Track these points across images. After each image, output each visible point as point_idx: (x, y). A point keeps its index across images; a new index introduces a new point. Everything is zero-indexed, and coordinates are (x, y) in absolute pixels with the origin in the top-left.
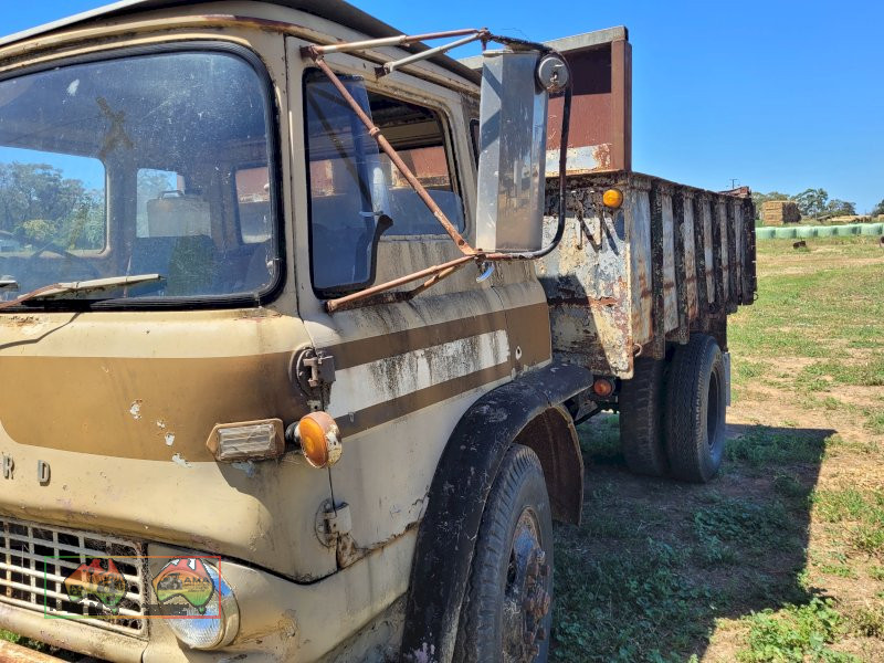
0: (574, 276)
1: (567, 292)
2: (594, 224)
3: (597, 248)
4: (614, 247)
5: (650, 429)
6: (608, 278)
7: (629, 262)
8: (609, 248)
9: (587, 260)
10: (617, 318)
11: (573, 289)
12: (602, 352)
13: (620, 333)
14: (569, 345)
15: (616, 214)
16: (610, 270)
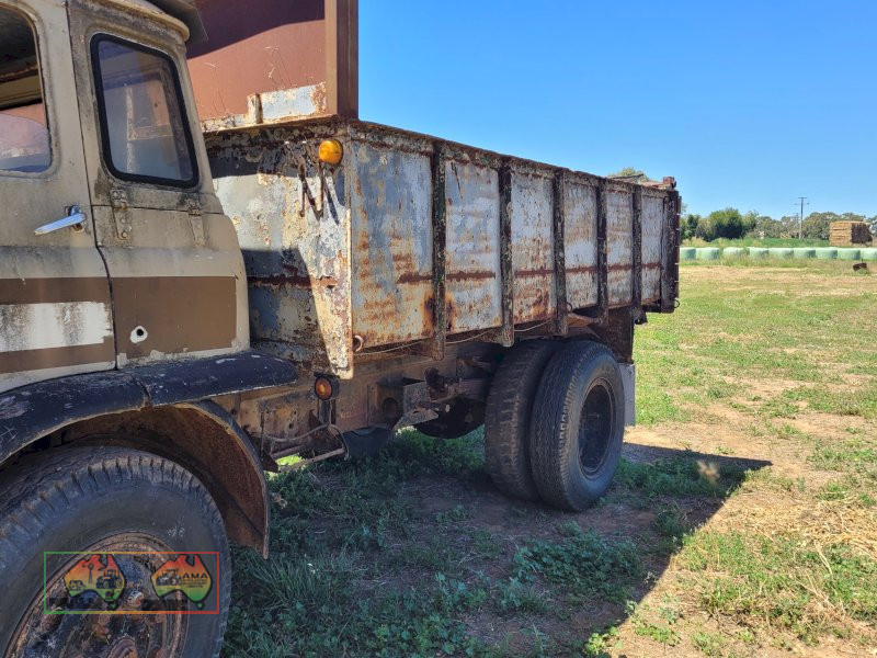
0: (297, 250)
1: (291, 269)
2: (315, 184)
3: (319, 215)
4: (334, 214)
5: (514, 446)
6: (329, 253)
7: (349, 233)
8: (330, 215)
9: (310, 230)
10: (337, 304)
11: (296, 265)
12: (322, 345)
13: (340, 321)
14: (292, 334)
15: (337, 171)
16: (330, 244)
